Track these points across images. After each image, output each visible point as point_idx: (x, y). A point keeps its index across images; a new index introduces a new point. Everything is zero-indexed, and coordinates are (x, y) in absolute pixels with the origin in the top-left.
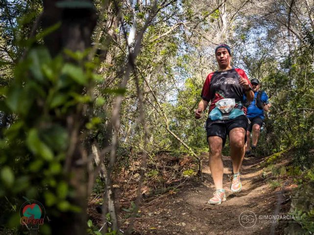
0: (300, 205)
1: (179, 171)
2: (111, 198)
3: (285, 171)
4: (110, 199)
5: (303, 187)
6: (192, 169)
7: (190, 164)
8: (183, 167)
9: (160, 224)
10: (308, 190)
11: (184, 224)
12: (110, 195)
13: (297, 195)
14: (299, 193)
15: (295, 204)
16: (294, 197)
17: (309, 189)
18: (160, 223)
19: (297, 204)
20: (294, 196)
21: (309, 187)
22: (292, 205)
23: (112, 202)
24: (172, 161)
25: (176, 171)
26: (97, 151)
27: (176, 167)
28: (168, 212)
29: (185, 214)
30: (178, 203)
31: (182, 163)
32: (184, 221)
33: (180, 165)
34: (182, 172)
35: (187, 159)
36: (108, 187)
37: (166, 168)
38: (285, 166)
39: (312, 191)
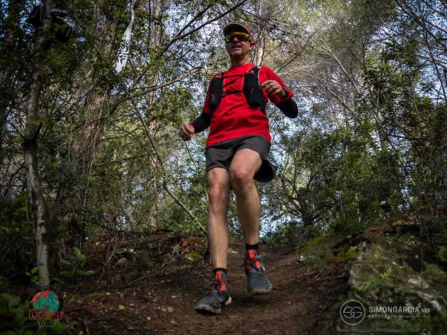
0: (366, 273)
1: (180, 253)
2: (43, 240)
3: (333, 255)
4: (41, 242)
5: (369, 248)
6: (198, 251)
7: (196, 244)
8: (185, 247)
9: (132, 307)
10: (377, 252)
11: (170, 309)
12: (43, 235)
13: (360, 258)
14: (363, 256)
15: (358, 271)
16: (354, 262)
17: (379, 252)
18: (132, 305)
19: (360, 272)
20: (354, 259)
21: (379, 247)
22: (352, 272)
23: (45, 247)
24: (171, 238)
25: (175, 253)
27: (176, 248)
28: (150, 293)
29: (175, 297)
30: (167, 283)
31: (185, 243)
32: (172, 305)
33: (181, 245)
34: (184, 254)
35: (192, 238)
36: (40, 221)
37: (162, 248)
38: (333, 248)
39: (386, 255)
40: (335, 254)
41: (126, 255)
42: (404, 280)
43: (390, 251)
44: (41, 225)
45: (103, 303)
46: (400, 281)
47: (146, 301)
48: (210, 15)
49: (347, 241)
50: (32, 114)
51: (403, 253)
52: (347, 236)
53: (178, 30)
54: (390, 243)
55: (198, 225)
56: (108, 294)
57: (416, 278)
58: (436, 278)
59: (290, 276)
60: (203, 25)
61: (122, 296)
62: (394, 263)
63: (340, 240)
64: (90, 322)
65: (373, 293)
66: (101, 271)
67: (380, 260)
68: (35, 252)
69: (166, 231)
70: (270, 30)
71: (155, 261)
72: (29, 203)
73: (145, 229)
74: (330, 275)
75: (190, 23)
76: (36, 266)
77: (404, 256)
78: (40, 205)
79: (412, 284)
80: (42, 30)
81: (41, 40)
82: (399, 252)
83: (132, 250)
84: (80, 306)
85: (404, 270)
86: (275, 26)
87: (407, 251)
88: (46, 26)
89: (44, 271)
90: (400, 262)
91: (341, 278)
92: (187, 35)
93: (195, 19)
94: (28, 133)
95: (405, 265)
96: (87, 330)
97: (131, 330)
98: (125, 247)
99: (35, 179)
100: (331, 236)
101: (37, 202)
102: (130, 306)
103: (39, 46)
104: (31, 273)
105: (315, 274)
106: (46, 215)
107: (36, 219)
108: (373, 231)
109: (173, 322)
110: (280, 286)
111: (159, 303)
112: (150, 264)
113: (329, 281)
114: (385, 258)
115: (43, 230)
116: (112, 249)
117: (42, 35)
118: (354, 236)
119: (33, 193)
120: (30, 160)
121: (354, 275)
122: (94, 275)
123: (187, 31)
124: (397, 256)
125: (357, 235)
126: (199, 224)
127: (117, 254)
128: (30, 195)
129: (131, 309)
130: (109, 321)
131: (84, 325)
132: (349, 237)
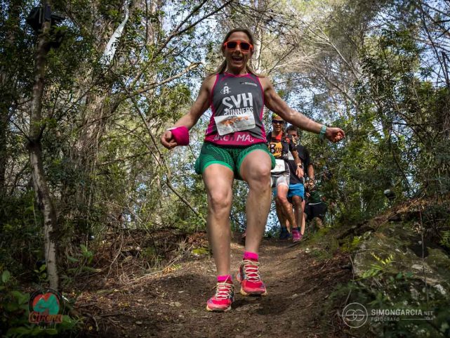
0: (369, 262)
1: (186, 249)
2: (51, 238)
3: (338, 245)
4: (48, 240)
5: (373, 237)
6: (204, 247)
7: (202, 240)
8: (191, 244)
9: (140, 303)
10: (381, 240)
11: (178, 304)
13: (363, 247)
14: (366, 244)
16: (358, 251)
17: (383, 240)
20: (358, 249)
21: (382, 235)
22: (355, 261)
23: (53, 245)
24: (177, 235)
25: (181, 250)
26: (37, 162)
27: (182, 245)
28: (157, 289)
29: (182, 292)
30: (174, 279)
31: (191, 240)
32: (180, 300)
33: (187, 241)
34: (191, 250)
35: (197, 234)
36: (47, 220)
37: (168, 245)
38: (338, 239)
39: (389, 242)
40: (341, 245)
41: (133, 253)
42: (408, 266)
43: (393, 239)
44: (49, 223)
45: (111, 299)
46: (403, 268)
47: (154, 296)
48: (206, 10)
49: (351, 231)
50: (35, 115)
51: (406, 240)
52: (352, 226)
53: (175, 26)
54: (393, 230)
55: (202, 221)
56: (116, 290)
57: (420, 264)
58: (439, 263)
59: (296, 269)
60: (200, 21)
61: (130, 292)
62: (398, 250)
63: (345, 231)
64: (99, 318)
65: (377, 280)
66: (108, 269)
67: (383, 248)
68: (43, 251)
69: (172, 228)
70: (267, 22)
71: (162, 258)
72: (35, 203)
73: (150, 227)
74: (335, 265)
75: (187, 19)
76: (45, 263)
77: (407, 243)
78: (46, 204)
79: (415, 270)
80: (42, 32)
81: (42, 42)
82: (403, 238)
83: (138, 248)
84: (89, 302)
85: (408, 256)
86: (271, 18)
87: (411, 237)
88: (46, 28)
89: (52, 269)
90: (404, 248)
91: (346, 268)
92: (184, 31)
93: (192, 14)
94: (32, 135)
95: (409, 252)
96: (97, 326)
97: (140, 325)
98: (132, 244)
99: (41, 179)
100: (336, 228)
101: (44, 201)
102: (138, 302)
103: (39, 49)
104: (39, 270)
105: (321, 266)
106: (53, 214)
107: (43, 217)
108: (378, 220)
109: (180, 316)
110: (286, 278)
111: (166, 298)
112: (157, 261)
113: (334, 271)
114: (389, 246)
115: (50, 228)
116: (118, 247)
117: (42, 37)
118: (359, 226)
119: (39, 192)
120: (35, 160)
121: (358, 263)
122: (101, 273)
123: (184, 27)
124: (401, 243)
125: (362, 225)
126: (204, 220)
127: (123, 252)
128: (37, 194)
129: (139, 304)
130: (118, 316)
131: (93, 320)
132: (354, 227)
